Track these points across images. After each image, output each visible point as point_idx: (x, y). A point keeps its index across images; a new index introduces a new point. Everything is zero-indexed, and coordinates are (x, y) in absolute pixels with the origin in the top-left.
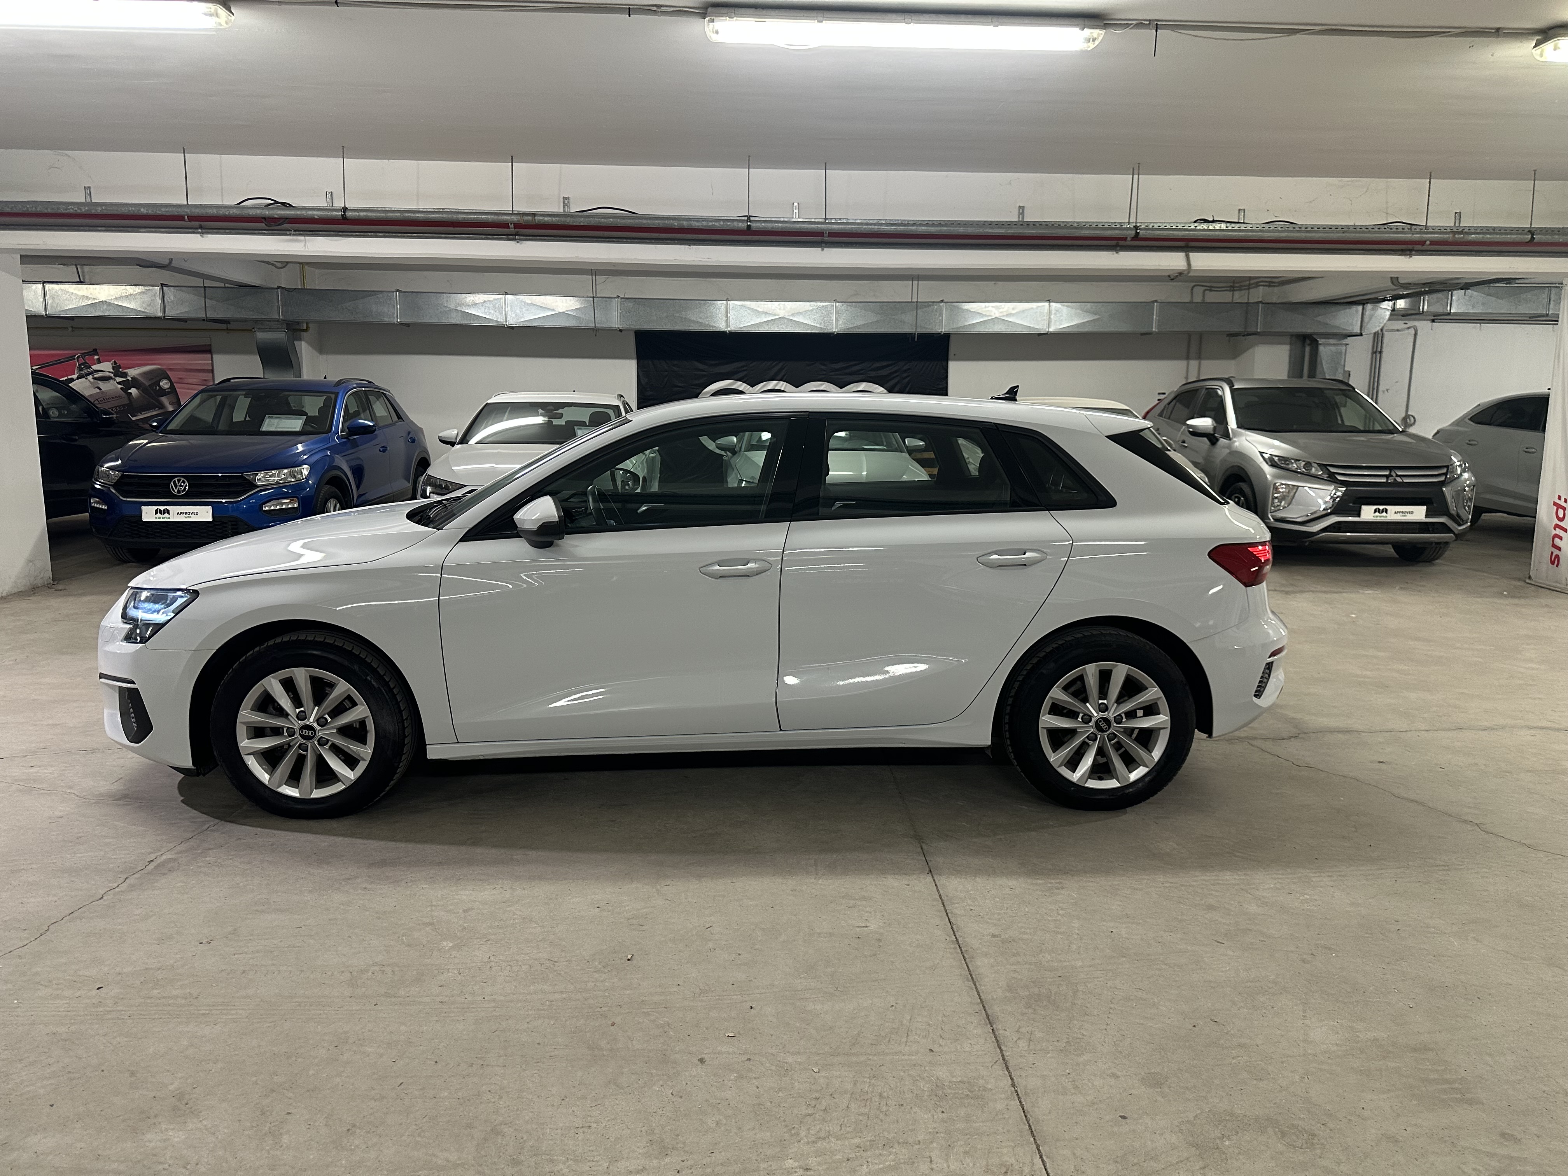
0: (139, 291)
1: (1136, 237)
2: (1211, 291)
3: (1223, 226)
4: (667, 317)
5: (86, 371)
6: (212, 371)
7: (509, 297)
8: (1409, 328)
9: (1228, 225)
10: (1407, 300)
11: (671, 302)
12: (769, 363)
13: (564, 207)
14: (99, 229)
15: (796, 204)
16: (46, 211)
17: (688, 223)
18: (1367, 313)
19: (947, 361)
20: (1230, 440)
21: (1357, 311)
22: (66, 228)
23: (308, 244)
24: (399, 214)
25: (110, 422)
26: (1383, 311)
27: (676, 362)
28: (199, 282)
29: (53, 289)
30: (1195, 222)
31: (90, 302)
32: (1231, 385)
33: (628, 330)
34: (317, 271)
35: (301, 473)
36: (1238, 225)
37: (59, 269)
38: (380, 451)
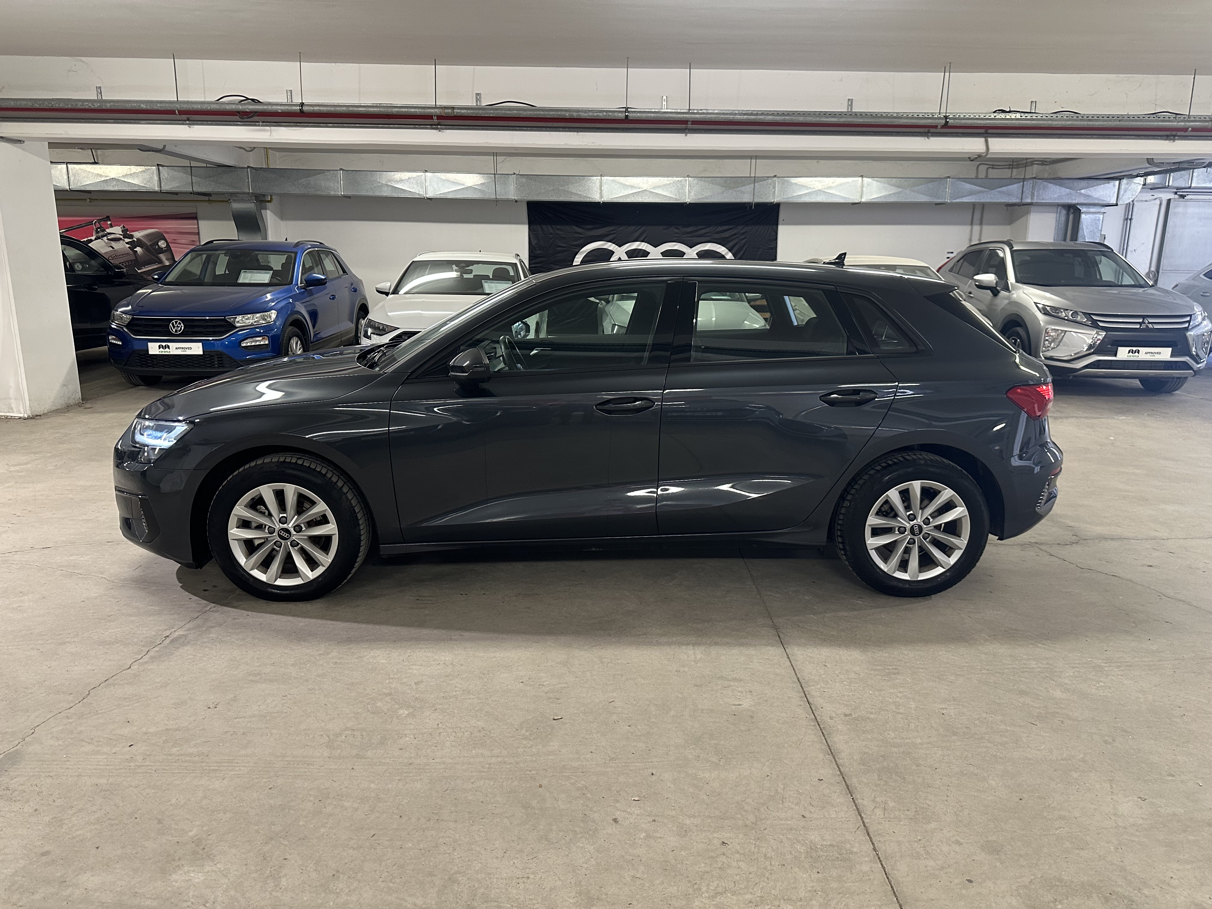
0: (141, 170)
1: (946, 125)
2: (993, 168)
3: (1018, 116)
4: (553, 190)
5: (101, 234)
6: (198, 234)
7: (428, 174)
8: (1155, 199)
9: (1022, 114)
10: (1156, 176)
11: (556, 177)
12: (634, 227)
13: (477, 102)
14: (109, 121)
15: (665, 98)
16: (67, 107)
17: (577, 114)
18: (1123, 187)
19: (777, 225)
20: (1010, 292)
21: (1114, 186)
22: (83, 121)
23: (273, 133)
24: (345, 109)
25: (121, 275)
26: (1136, 185)
27: (559, 227)
28: (186, 163)
29: (74, 168)
30: (994, 112)
31: (103, 179)
32: (1011, 247)
33: (521, 201)
34: (277, 153)
35: (270, 317)
36: (1031, 115)
37: (78, 152)
38: (330, 298)
